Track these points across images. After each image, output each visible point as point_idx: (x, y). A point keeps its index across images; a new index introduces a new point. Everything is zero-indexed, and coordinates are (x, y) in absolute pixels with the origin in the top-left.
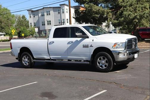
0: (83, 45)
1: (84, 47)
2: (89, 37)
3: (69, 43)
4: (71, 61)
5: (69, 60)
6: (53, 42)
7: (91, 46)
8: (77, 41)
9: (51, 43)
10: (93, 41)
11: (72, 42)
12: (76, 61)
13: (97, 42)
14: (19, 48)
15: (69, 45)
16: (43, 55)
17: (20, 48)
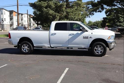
0: (84, 37)
1: (84, 38)
2: (88, 31)
3: (70, 35)
4: (72, 48)
5: (68, 48)
6: (55, 34)
8: (78, 33)
9: (52, 34)
10: (92, 33)
11: (73, 34)
12: (79, 48)
13: (96, 35)
14: (18, 37)
15: (71, 36)
16: (44, 44)
17: (20, 38)
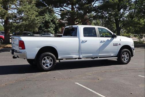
1: (114, 45)
3: (101, 42)
6: (86, 41)
7: (120, 44)
8: (108, 40)
9: (83, 42)
10: (120, 40)
11: (104, 41)
15: (102, 44)
